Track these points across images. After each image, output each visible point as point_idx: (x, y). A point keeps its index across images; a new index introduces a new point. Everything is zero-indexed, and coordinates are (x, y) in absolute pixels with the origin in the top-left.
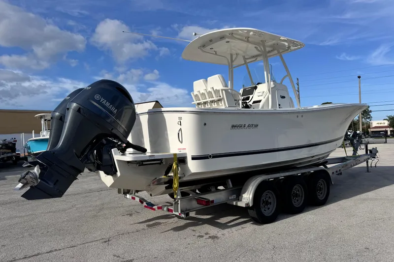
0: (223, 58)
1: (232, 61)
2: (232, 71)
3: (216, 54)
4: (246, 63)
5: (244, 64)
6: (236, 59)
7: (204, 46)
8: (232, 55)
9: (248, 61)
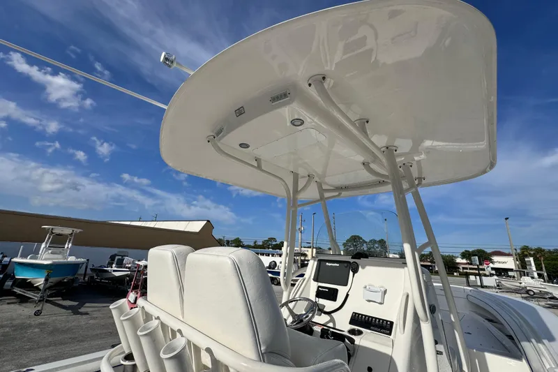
0: (278, 180)
1: (296, 191)
2: (295, 213)
3: (259, 167)
4: (322, 198)
5: (318, 201)
6: (303, 189)
7: (219, 133)
8: (296, 177)
9: (327, 195)
